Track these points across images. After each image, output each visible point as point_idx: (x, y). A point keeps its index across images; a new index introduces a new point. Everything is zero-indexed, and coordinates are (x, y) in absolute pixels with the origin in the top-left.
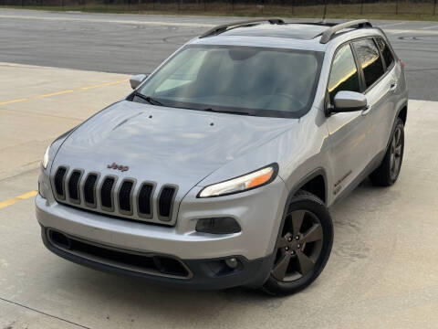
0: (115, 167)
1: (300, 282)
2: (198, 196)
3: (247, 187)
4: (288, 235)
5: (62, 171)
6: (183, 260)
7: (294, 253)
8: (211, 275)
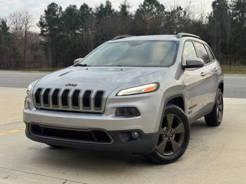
0: (70, 85)
1: (173, 157)
2: (116, 95)
3: (143, 91)
4: (165, 128)
5: (39, 90)
6: (108, 131)
7: (169, 138)
8: (124, 141)
